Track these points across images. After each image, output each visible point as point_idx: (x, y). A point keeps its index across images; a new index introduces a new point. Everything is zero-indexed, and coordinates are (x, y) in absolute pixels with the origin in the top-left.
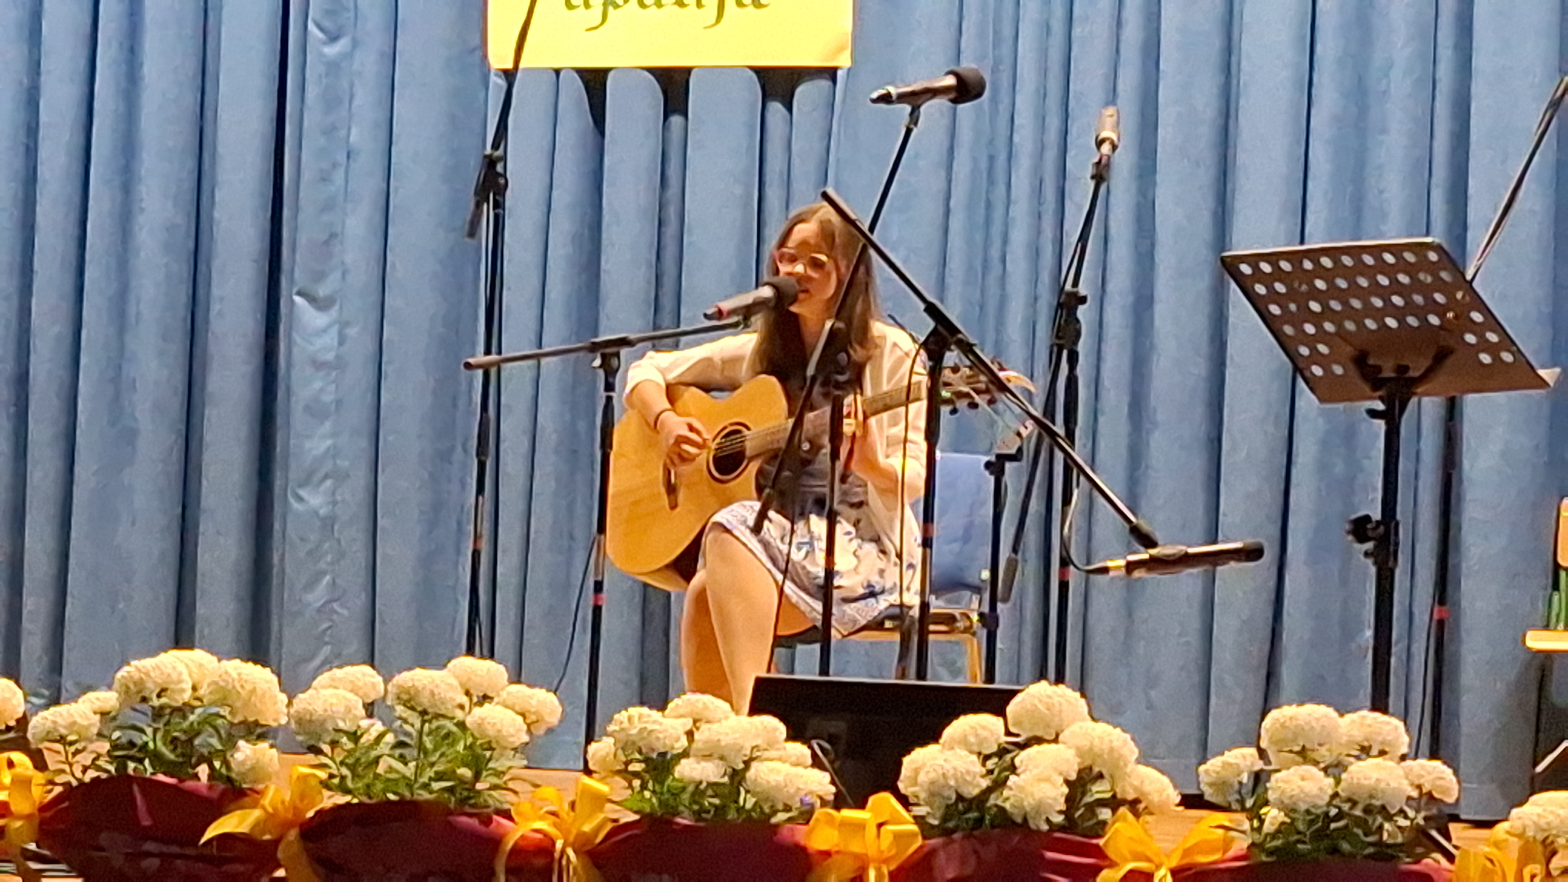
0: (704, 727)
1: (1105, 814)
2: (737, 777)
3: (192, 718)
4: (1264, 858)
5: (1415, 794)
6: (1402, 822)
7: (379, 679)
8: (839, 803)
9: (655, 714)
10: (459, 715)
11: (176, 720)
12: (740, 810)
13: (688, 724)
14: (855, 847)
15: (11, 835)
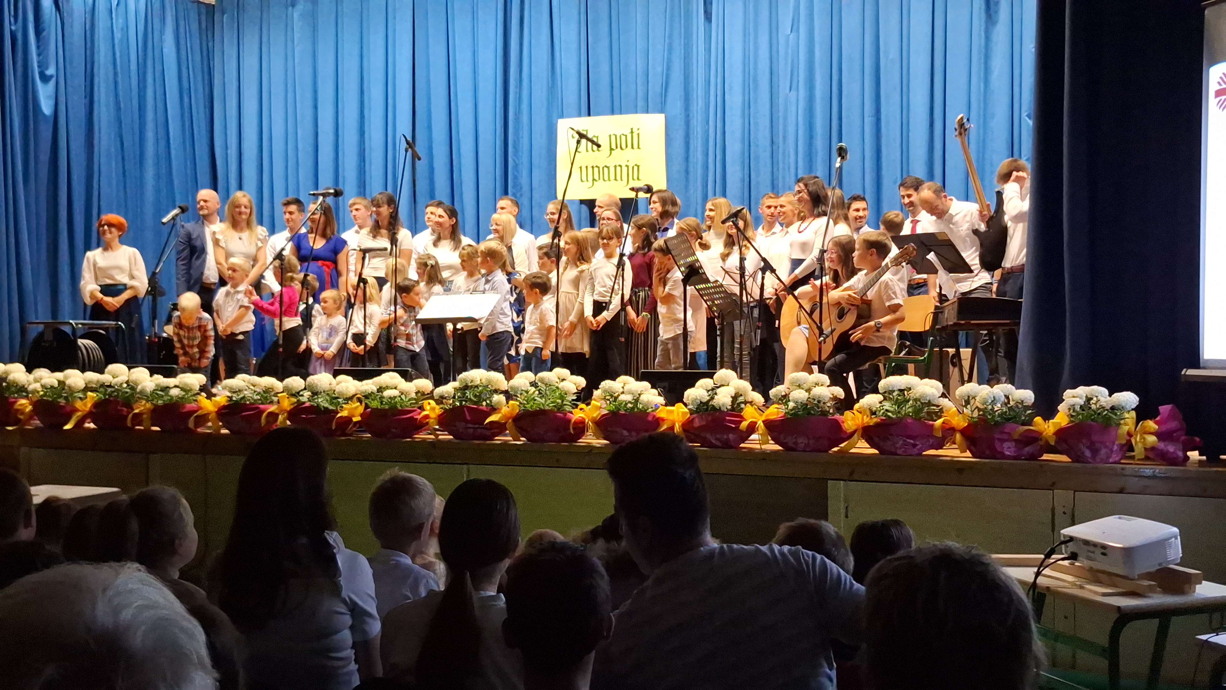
0: (626, 385)
1: (743, 406)
2: (637, 400)
3: (480, 388)
4: (789, 416)
5: (832, 396)
6: (829, 404)
7: (533, 376)
8: (666, 405)
9: (613, 382)
10: (557, 385)
11: (476, 389)
12: (638, 408)
13: (622, 385)
14: (671, 418)
15: (430, 424)
